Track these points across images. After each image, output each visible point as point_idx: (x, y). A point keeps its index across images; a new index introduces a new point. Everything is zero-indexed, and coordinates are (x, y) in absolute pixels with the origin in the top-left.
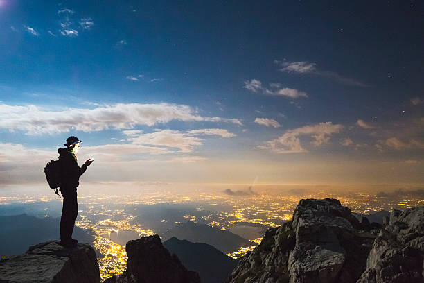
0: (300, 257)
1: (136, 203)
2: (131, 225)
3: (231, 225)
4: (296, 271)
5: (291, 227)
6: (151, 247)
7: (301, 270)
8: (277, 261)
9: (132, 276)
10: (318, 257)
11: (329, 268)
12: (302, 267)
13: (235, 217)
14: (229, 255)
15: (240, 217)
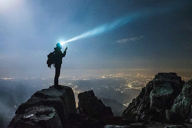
0: (155, 92)
1: (78, 79)
2: (76, 90)
3: (125, 90)
5: (152, 83)
6: (90, 95)
7: (155, 97)
8: (146, 97)
9: (81, 108)
10: (162, 92)
11: (166, 96)
13: (127, 86)
14: (125, 105)
15: (130, 86)
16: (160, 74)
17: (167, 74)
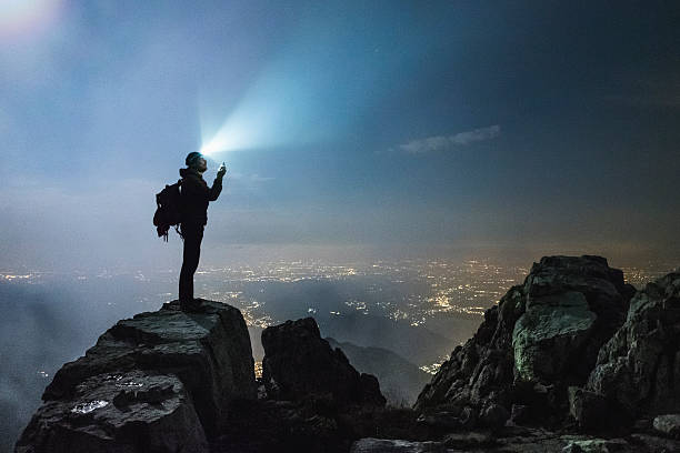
0: (530, 324)
1: (263, 279)
2: (255, 318)
3: (428, 317)
4: (523, 343)
5: (521, 292)
6: (302, 335)
7: (530, 340)
8: (500, 342)
9: (272, 381)
10: (555, 323)
11: (568, 336)
12: (532, 336)
13: (435, 303)
14: (425, 368)
15: (444, 303)
16: (548, 261)
17: (574, 260)
